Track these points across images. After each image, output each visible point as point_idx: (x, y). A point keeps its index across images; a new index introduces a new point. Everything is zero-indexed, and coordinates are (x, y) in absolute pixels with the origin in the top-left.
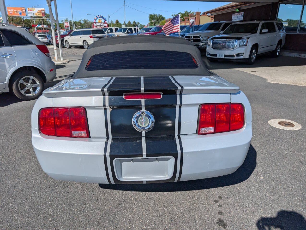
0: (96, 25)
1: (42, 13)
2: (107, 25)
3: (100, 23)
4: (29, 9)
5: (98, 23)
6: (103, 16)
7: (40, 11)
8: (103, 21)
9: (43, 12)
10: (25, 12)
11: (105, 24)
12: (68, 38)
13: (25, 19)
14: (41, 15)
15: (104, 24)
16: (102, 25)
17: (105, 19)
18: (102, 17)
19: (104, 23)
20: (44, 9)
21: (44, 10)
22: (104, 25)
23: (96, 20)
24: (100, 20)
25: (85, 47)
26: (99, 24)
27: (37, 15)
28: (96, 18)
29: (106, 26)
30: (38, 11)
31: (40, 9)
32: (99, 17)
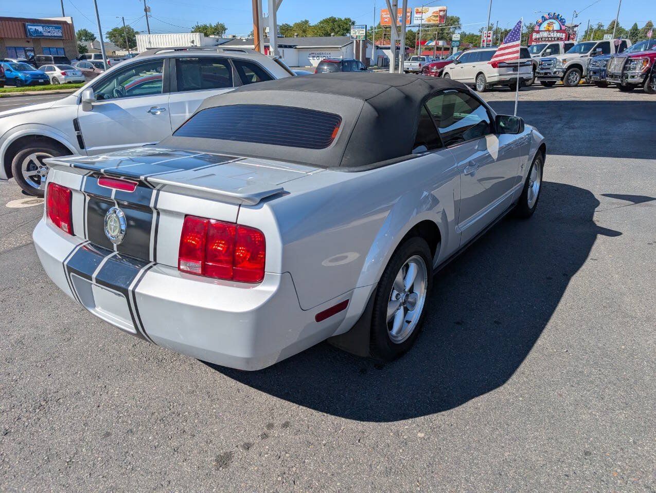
0: (538, 37)
1: (440, 16)
2: (566, 36)
3: (549, 31)
4: (417, 10)
5: (546, 31)
6: (559, 15)
7: (437, 13)
8: (556, 26)
9: (442, 13)
10: (409, 18)
11: (561, 34)
12: (451, 68)
13: (408, 31)
14: (437, 20)
15: (559, 34)
16: (552, 36)
17: (562, 21)
18: (556, 17)
19: (558, 31)
20: (445, 8)
21: (444, 11)
22: (558, 36)
23: (540, 25)
24: (549, 24)
25: (478, 87)
26: (545, 34)
27: (429, 21)
28: (540, 20)
29: (562, 39)
30: (434, 13)
31: (437, 9)
32: (550, 18)
